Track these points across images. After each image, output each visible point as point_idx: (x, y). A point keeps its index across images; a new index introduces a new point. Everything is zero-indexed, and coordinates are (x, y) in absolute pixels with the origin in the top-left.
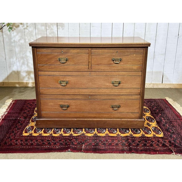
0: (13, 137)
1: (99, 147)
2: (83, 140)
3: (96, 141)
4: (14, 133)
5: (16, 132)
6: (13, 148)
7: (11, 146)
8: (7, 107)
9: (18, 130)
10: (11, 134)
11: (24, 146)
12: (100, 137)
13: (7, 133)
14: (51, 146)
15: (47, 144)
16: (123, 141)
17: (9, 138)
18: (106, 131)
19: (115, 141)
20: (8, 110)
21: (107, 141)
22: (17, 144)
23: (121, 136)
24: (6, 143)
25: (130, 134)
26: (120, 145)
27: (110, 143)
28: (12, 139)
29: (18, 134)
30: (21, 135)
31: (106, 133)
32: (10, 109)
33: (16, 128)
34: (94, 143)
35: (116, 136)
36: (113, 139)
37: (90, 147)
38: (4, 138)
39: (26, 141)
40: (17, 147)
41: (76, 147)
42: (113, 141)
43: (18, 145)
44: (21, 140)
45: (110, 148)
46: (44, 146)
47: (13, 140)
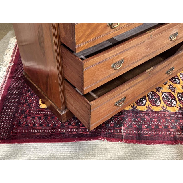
0: (28, 111)
1: (144, 132)
2: (120, 118)
3: (137, 120)
4: (28, 102)
5: (31, 101)
6: (30, 133)
7: (28, 129)
8: (11, 53)
9: (32, 97)
10: (25, 105)
11: (45, 128)
12: (142, 113)
13: (19, 102)
14: (80, 128)
15: (74, 125)
16: (172, 120)
17: (23, 113)
18: (146, 101)
19: (161, 121)
20: (14, 58)
21: (151, 120)
22: (34, 125)
23: (168, 111)
24: (20, 122)
25: (178, 106)
26: (170, 127)
27: (156, 125)
28: (27, 115)
29: (33, 105)
30: (38, 107)
31: (147, 105)
32: (16, 57)
33: (28, 92)
34: (135, 125)
35: (162, 111)
36: (159, 117)
37: (131, 132)
38: (15, 112)
39: (45, 118)
40: (36, 131)
41: (113, 131)
42: (160, 121)
43: (37, 127)
44: (40, 118)
45: (158, 134)
46: (72, 128)
47: (29, 118)
